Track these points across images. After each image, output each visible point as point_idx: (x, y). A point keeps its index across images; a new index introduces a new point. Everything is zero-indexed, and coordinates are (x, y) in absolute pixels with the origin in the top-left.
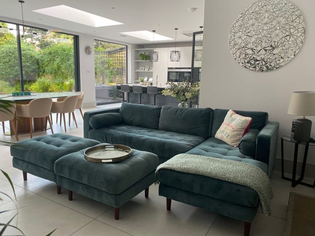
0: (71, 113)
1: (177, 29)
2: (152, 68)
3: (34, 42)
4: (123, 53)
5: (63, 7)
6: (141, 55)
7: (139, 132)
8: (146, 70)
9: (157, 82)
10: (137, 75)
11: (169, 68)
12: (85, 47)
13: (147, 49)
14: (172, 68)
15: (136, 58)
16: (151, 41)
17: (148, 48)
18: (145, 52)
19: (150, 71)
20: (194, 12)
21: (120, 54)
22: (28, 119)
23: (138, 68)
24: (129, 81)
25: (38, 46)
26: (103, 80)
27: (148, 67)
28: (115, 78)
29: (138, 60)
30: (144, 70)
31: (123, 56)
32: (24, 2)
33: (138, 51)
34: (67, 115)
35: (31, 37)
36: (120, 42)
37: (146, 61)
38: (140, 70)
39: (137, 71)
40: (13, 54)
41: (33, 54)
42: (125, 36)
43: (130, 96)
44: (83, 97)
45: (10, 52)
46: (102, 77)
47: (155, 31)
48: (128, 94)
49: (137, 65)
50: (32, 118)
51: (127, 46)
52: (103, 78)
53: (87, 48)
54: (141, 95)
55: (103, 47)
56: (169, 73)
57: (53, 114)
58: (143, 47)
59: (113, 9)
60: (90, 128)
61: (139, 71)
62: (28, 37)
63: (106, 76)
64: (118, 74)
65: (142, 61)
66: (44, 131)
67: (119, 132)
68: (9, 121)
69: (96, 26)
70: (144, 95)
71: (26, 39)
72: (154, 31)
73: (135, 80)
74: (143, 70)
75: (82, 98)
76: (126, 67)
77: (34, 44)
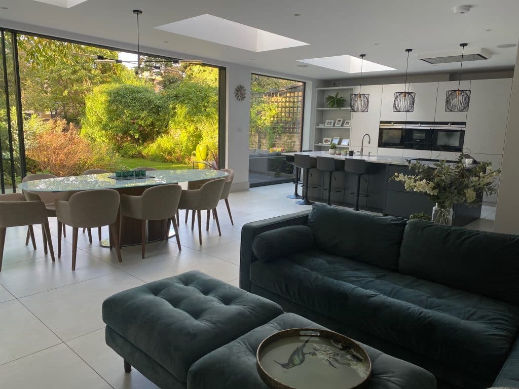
0: (211, 211)
1: (411, 50)
2: (348, 121)
3: (153, 78)
4: (296, 95)
5: (207, 17)
6: (331, 97)
7: (358, 277)
8: (338, 126)
9: (362, 150)
10: (320, 134)
11: (381, 122)
12: (236, 87)
13: (341, 87)
14: (389, 122)
15: (320, 104)
16: (351, 73)
17: (343, 86)
18: (338, 94)
19: (345, 126)
20: (464, 14)
21: (290, 97)
22: (140, 222)
23: (323, 122)
24: (306, 147)
25: (159, 83)
26: (260, 141)
27: (342, 120)
28: (280, 138)
29: (323, 107)
30: (334, 126)
31: (296, 100)
32: (141, 12)
33: (323, 91)
34: (204, 213)
35: (149, 70)
36: (293, 76)
37: (338, 109)
38: (326, 126)
39: (320, 127)
40: (123, 97)
41: (152, 98)
42: (305, 66)
43: (310, 175)
44: (232, 178)
45: (119, 95)
46: (257, 137)
47: (364, 55)
48: (307, 172)
49: (321, 116)
50: (145, 221)
51: (304, 83)
52: (260, 138)
53: (238, 88)
54: (331, 174)
55: (259, 84)
56: (381, 130)
57: (180, 211)
58: (334, 85)
59: (297, 16)
60: (254, 259)
61: (323, 127)
62: (146, 71)
63: (265, 135)
64: (284, 132)
65: (331, 109)
66: (164, 241)
67: (314, 274)
68: (108, 226)
69: (258, 51)
70: (336, 174)
71: (143, 74)
72: (362, 56)
73: (315, 143)
74: (332, 125)
75: (230, 180)
76: (301, 119)
77: (153, 80)
